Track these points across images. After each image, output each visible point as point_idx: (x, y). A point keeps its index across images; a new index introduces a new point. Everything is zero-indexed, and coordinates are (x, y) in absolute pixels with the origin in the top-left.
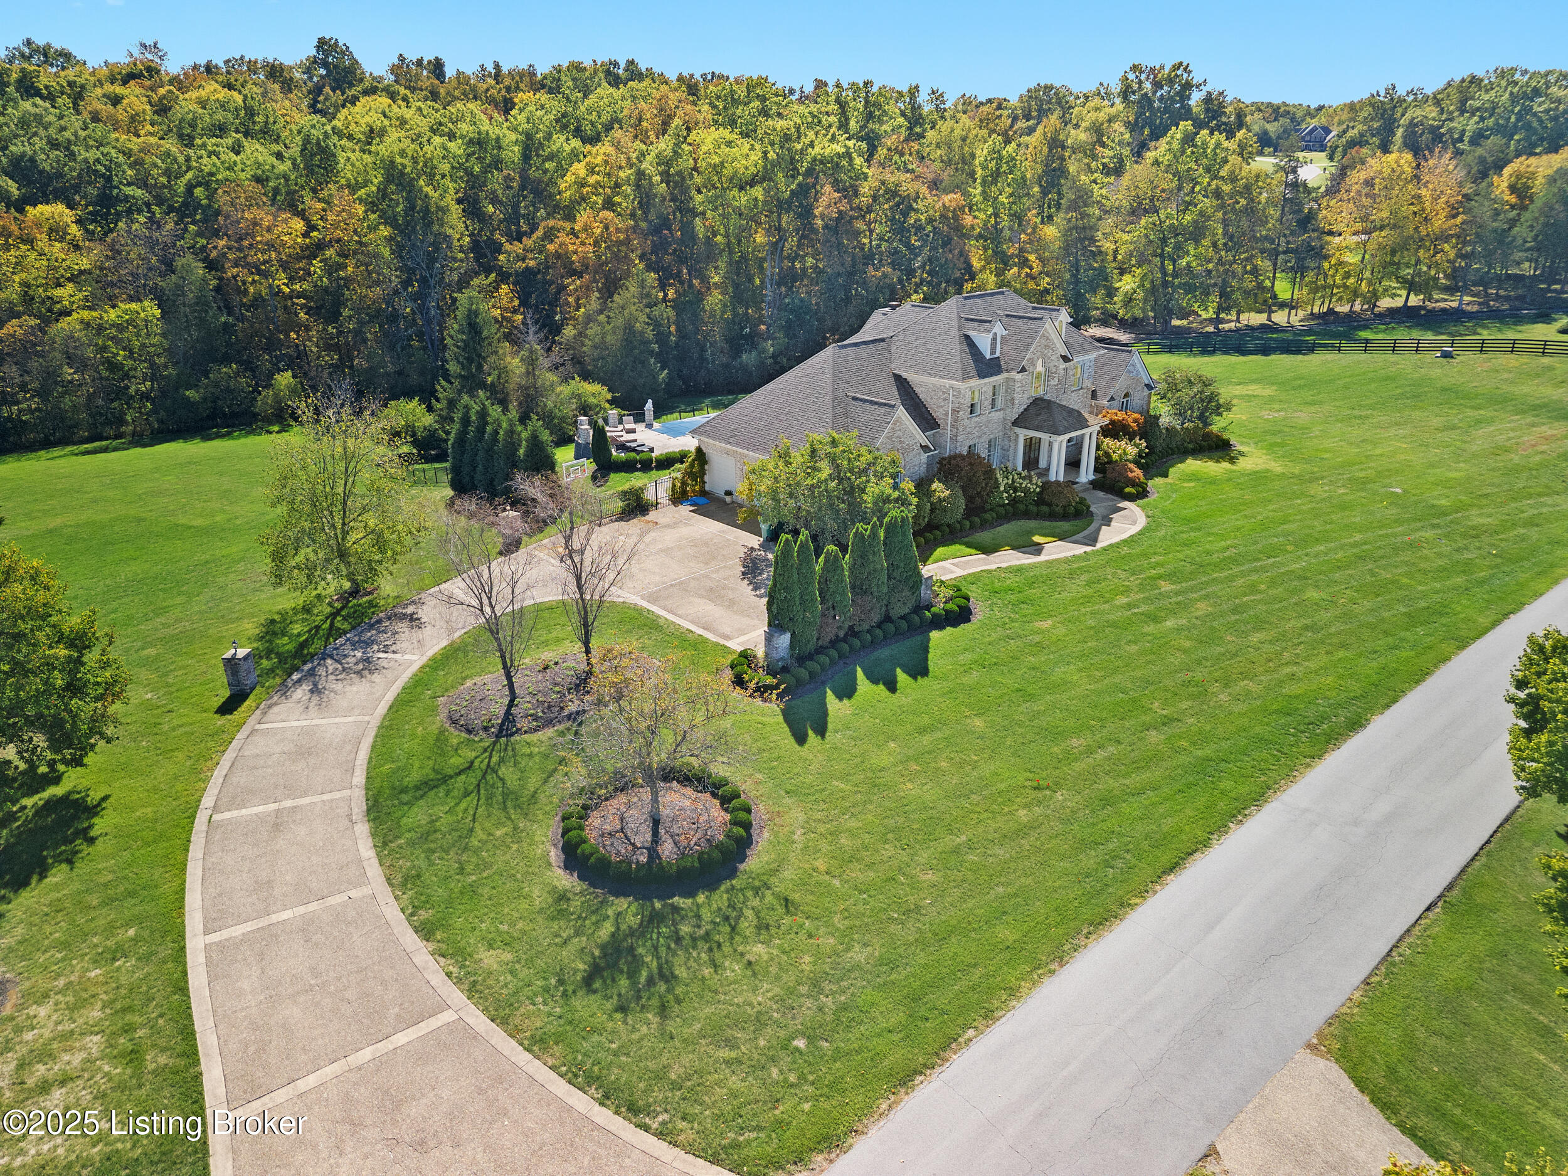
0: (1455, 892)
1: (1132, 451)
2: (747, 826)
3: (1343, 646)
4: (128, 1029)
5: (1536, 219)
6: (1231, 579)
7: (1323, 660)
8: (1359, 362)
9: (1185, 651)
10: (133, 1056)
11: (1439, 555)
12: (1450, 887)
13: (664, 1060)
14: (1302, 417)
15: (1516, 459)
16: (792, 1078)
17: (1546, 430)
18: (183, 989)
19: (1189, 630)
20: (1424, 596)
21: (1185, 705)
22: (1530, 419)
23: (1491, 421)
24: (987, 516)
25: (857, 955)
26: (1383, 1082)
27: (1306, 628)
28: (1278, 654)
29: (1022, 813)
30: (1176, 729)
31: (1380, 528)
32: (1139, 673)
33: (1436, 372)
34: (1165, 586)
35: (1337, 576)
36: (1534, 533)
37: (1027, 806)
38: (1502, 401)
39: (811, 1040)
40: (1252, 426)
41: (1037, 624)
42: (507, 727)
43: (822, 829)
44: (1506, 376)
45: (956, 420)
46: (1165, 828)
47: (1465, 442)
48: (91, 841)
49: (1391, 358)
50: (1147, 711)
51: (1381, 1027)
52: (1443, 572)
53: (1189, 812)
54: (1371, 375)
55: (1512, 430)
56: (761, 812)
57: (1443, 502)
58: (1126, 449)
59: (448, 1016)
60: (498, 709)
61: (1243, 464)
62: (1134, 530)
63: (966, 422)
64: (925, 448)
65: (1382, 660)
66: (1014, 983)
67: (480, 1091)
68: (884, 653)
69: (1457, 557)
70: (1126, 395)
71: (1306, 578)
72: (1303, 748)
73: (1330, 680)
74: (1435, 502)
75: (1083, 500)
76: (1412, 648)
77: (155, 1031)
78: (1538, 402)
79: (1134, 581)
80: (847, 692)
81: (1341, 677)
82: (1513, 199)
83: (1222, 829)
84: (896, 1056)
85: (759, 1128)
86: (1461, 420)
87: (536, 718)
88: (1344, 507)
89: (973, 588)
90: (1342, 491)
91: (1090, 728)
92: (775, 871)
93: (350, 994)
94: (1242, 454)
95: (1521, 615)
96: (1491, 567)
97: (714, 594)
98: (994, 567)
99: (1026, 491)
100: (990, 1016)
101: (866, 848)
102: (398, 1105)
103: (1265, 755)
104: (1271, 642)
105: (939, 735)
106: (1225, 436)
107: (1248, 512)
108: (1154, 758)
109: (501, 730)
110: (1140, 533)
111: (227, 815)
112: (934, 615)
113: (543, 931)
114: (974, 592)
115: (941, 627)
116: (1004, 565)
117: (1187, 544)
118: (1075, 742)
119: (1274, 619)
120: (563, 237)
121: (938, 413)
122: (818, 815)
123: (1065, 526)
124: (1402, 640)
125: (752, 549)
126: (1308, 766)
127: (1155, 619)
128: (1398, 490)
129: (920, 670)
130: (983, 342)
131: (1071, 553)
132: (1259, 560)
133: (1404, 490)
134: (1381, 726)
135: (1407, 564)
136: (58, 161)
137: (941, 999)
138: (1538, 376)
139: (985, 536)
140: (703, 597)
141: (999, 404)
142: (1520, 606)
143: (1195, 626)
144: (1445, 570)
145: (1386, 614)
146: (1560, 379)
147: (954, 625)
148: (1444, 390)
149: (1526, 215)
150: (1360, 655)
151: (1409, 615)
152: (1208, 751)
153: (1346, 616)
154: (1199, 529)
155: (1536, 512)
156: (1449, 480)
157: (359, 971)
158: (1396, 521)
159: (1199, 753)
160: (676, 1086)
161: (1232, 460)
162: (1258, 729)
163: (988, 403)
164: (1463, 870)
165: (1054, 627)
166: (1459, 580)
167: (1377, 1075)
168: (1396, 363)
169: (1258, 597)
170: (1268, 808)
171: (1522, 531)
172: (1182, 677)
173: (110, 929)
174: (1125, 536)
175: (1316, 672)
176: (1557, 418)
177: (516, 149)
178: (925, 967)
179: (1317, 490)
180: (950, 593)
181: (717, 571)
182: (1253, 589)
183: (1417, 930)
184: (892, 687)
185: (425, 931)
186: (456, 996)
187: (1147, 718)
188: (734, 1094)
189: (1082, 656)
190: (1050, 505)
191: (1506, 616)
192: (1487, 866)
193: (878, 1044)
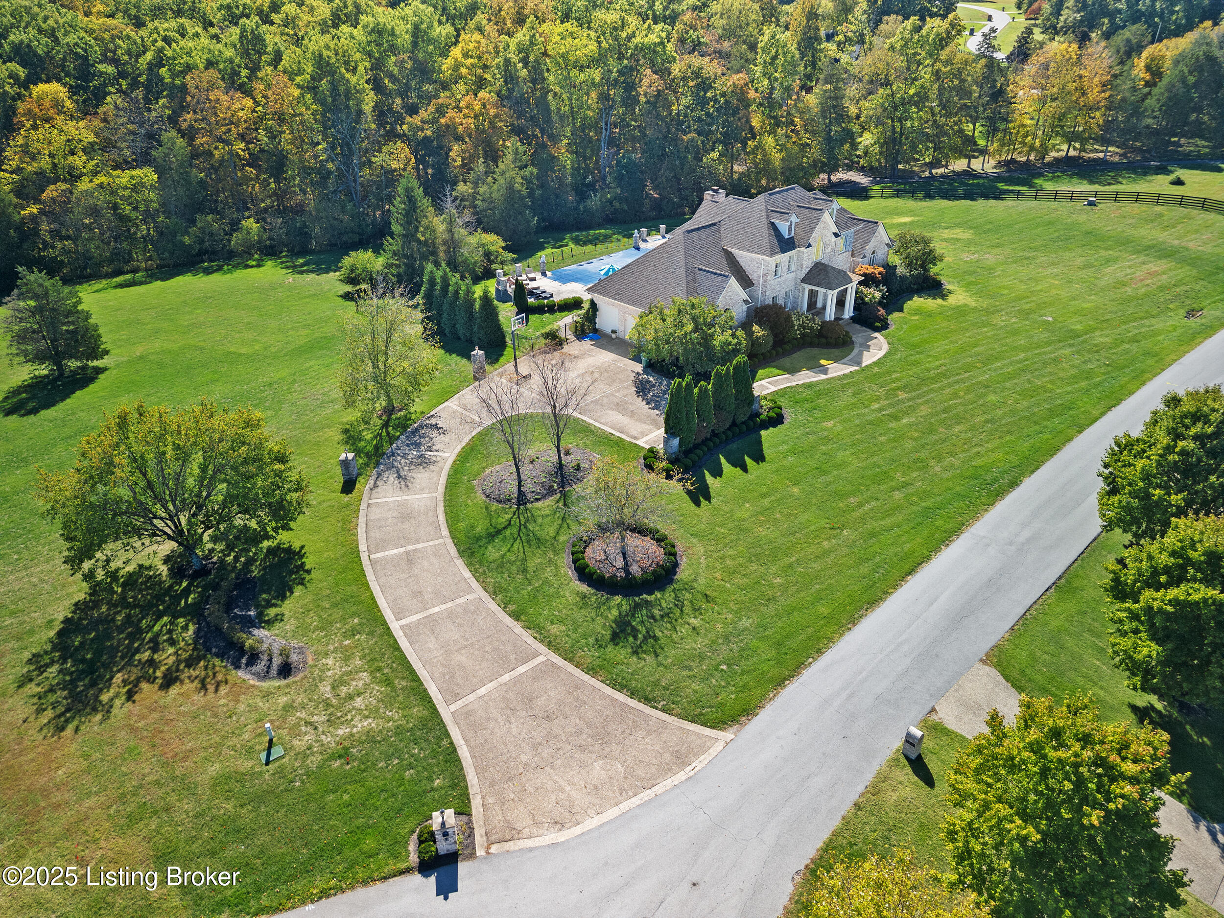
0: (1063, 580)
1: (878, 295)
2: (674, 555)
3: (1010, 432)
4: (379, 669)
5: (1163, 94)
6: (942, 388)
7: (997, 442)
8: (1031, 209)
9: (915, 439)
10: (388, 682)
11: (1072, 366)
12: (1060, 578)
13: (657, 676)
14: (990, 258)
15: (1129, 290)
16: (723, 683)
17: (1152, 267)
18: (399, 649)
19: (917, 425)
20: (1061, 396)
21: (915, 474)
22: (1142, 258)
23: (1115, 260)
24: (786, 347)
25: (745, 623)
26: (1018, 677)
27: (987, 421)
28: (970, 440)
29: (825, 543)
30: (910, 490)
31: (1036, 348)
32: (887, 454)
33: (1083, 218)
34: (902, 395)
35: (1008, 384)
36: (1134, 347)
37: (828, 539)
38: (1124, 243)
39: (729, 665)
40: (956, 267)
41: (825, 424)
42: (522, 499)
43: (715, 555)
44: (1130, 221)
45: (765, 281)
46: (906, 550)
47: (1097, 278)
48: (309, 572)
49: (1053, 205)
50: (893, 479)
51: (1018, 650)
52: (1074, 379)
53: (919, 540)
54: (1038, 220)
55: (1130, 267)
56: (679, 548)
57: (1078, 327)
58: (874, 294)
59: (541, 659)
60: (513, 488)
61: (952, 300)
62: (881, 354)
63: (772, 282)
64: (746, 302)
65: (1032, 441)
66: (830, 635)
67: (569, 693)
68: (734, 446)
69: (1084, 367)
70: (874, 252)
71: (988, 387)
72: (984, 500)
73: (999, 456)
74: (1073, 327)
75: (847, 332)
76: (1050, 433)
77: (394, 670)
78: (1149, 243)
79: (882, 392)
80: (717, 472)
81: (1007, 453)
82: (1148, 77)
83: (937, 550)
84: (775, 672)
85: (711, 707)
86: (1096, 260)
87: (538, 494)
88: (1015, 333)
89: (782, 400)
90: (1013, 320)
91: (860, 491)
92: (695, 580)
93: (488, 648)
94: (950, 292)
95: (1119, 408)
96: (1104, 374)
97: (620, 407)
98: (794, 384)
99: (811, 328)
100: (820, 652)
101: (741, 566)
102: (531, 701)
103: (961, 504)
104: (966, 432)
105: (773, 498)
106: (939, 278)
107: (953, 339)
108: (897, 508)
109: (519, 501)
110: (885, 356)
111: (378, 555)
112: (762, 420)
113: (579, 615)
114: (783, 402)
115: (766, 428)
116: (800, 382)
117: (915, 364)
118: (852, 500)
119: (968, 416)
120: (451, 113)
121: (753, 276)
122: (712, 548)
123: (836, 352)
124: (1045, 427)
125: (638, 373)
126: (986, 510)
127: (895, 418)
128: (1050, 319)
129: (759, 458)
130: (783, 227)
131: (840, 373)
132: (959, 374)
133: (1054, 318)
134: (1029, 484)
135: (1051, 374)
136: (47, 45)
137: (793, 643)
138: (1152, 221)
139: (786, 361)
140: (613, 409)
141: (793, 268)
142: (1119, 401)
143: (920, 423)
144: (1075, 377)
145: (1036, 410)
146: (1166, 224)
147: (774, 426)
148: (1088, 233)
149: (1156, 91)
150: (1019, 438)
151: (1050, 410)
152: (928, 503)
153: (1012, 412)
154: (922, 353)
155: (1137, 331)
156: (1083, 309)
157: (488, 637)
158: (1046, 343)
159: (924, 504)
160: (665, 688)
161: (943, 297)
162: (958, 489)
163: (785, 269)
164: (1068, 569)
165: (835, 426)
166: (1083, 384)
167: (1015, 674)
168: (1056, 210)
169: (959, 401)
170: (962, 536)
171: (1127, 346)
172: (914, 456)
173: (343, 620)
174: (875, 359)
175: (992, 451)
176: (1160, 258)
177: (407, 37)
178: (782, 628)
179: (998, 320)
180: (770, 404)
181: (618, 391)
182: (955, 395)
183: (1040, 602)
184: (745, 470)
185: (516, 616)
186: (543, 649)
187: (893, 484)
188: (695, 692)
189: (853, 445)
190: (826, 338)
191: (1110, 409)
192: (1082, 567)
193: (764, 667)
